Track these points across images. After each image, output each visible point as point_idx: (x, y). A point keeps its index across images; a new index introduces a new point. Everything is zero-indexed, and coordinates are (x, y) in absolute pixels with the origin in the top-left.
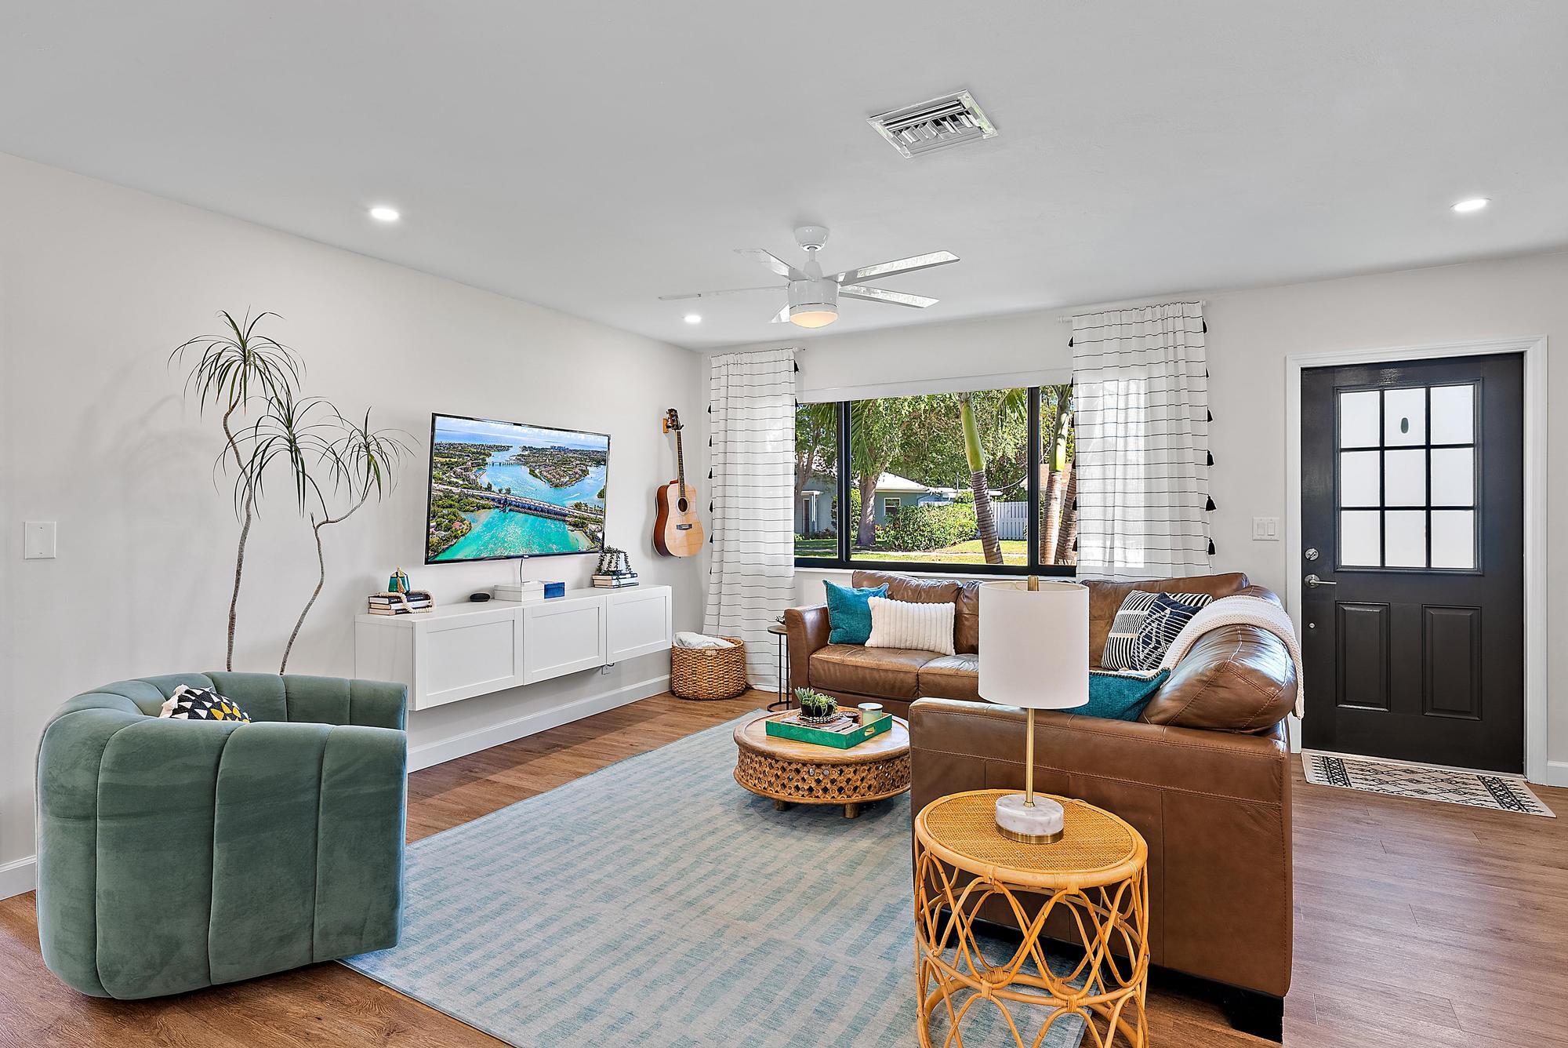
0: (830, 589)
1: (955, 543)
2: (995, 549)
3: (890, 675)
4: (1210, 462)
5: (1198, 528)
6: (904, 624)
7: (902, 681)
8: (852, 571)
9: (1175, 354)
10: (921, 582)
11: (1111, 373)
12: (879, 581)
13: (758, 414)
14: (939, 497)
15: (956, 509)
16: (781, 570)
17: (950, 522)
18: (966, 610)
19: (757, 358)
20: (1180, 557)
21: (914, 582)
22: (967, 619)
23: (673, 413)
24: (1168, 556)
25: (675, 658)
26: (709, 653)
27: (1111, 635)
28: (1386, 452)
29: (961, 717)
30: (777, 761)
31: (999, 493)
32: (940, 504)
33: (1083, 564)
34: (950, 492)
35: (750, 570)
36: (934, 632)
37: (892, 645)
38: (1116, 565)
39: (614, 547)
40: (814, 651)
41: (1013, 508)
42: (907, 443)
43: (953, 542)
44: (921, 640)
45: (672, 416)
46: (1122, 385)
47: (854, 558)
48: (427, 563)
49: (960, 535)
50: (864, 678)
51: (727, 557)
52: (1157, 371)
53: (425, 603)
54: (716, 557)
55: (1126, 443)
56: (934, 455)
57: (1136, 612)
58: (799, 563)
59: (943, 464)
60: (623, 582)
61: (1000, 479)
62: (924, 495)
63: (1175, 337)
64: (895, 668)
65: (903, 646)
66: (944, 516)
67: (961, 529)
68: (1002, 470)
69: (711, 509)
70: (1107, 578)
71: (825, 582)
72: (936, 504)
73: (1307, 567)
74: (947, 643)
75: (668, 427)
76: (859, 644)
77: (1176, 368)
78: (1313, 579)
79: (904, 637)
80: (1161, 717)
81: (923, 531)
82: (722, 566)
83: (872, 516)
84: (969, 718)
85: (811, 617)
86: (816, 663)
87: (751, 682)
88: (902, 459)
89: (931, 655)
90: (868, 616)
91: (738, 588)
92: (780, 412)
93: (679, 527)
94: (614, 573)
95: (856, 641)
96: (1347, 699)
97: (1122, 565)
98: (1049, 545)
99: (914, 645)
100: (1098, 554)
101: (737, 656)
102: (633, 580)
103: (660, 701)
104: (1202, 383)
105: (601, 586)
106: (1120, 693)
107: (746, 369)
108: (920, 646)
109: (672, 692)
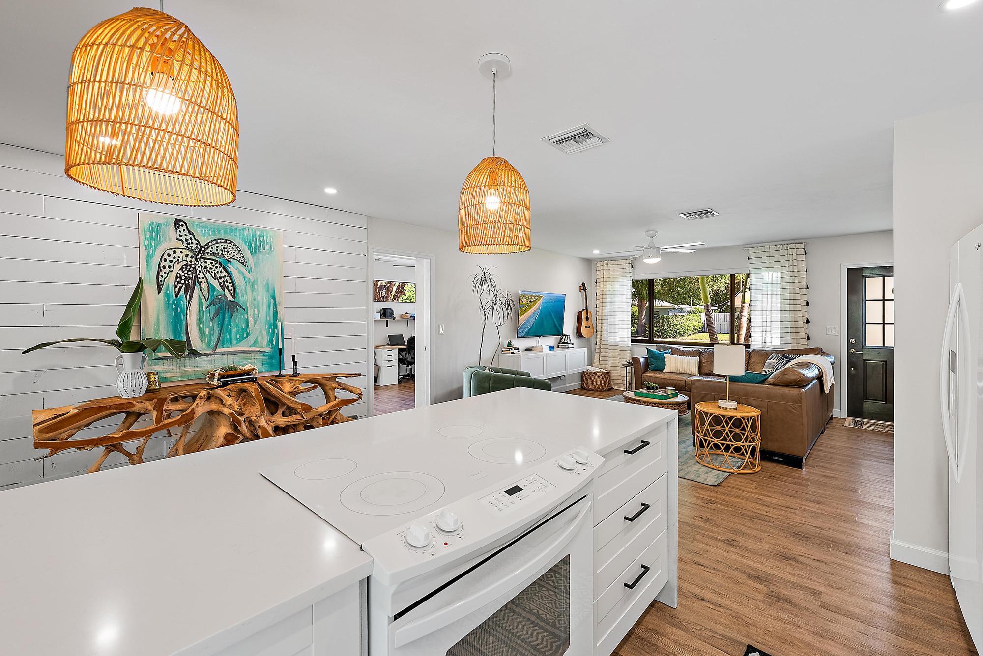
0: (649, 350)
1: (690, 335)
2: (715, 337)
3: (675, 381)
4: (808, 304)
5: (802, 330)
6: (679, 364)
7: (679, 384)
8: (656, 345)
9: (793, 263)
10: (685, 349)
11: (765, 270)
12: (668, 348)
13: (616, 284)
14: (681, 310)
15: (691, 317)
16: (625, 344)
17: (687, 324)
18: (703, 360)
19: (616, 262)
20: (794, 341)
21: (682, 349)
22: (704, 363)
23: (583, 284)
24: (790, 341)
25: (583, 376)
26: (598, 374)
27: (764, 370)
28: (885, 301)
29: (707, 383)
30: (640, 402)
31: (716, 308)
32: (682, 314)
33: (753, 343)
34: (686, 308)
35: (614, 343)
36: (691, 368)
37: (674, 372)
38: (767, 344)
39: (565, 334)
40: (644, 373)
41: (724, 317)
42: (664, 283)
43: (689, 334)
44: (685, 370)
45: (583, 286)
46: (771, 273)
47: (655, 339)
48: (517, 338)
49: (693, 331)
50: (664, 382)
51: (603, 338)
52: (785, 269)
53: (518, 350)
54: (599, 338)
55: (772, 297)
56: (679, 289)
57: (774, 361)
58: (633, 341)
59: (684, 293)
61: (716, 300)
62: (674, 309)
63: (792, 257)
64: (676, 379)
65: (679, 372)
66: (684, 321)
67: (693, 328)
68: (717, 295)
69: (596, 320)
70: (764, 349)
71: (646, 348)
72: (680, 314)
73: (850, 346)
74: (696, 372)
75: (581, 289)
76: (660, 371)
77: (793, 268)
78: (853, 351)
79: (679, 369)
80: (769, 383)
81: (672, 328)
82: (601, 342)
83: (644, 320)
84: (710, 383)
85: (642, 360)
86: (645, 377)
87: (613, 386)
88: (661, 292)
89: (689, 376)
90: (664, 361)
91: (607, 350)
92: (625, 283)
93: (586, 327)
94: (566, 343)
95: (661, 370)
96: (868, 398)
97: (770, 344)
98: (741, 336)
99: (683, 372)
100: (760, 339)
101: (608, 375)
102: (572, 346)
103: (579, 390)
104: (804, 274)
105: (561, 347)
106: (757, 377)
107: (611, 267)
108: (685, 372)
109: (582, 388)
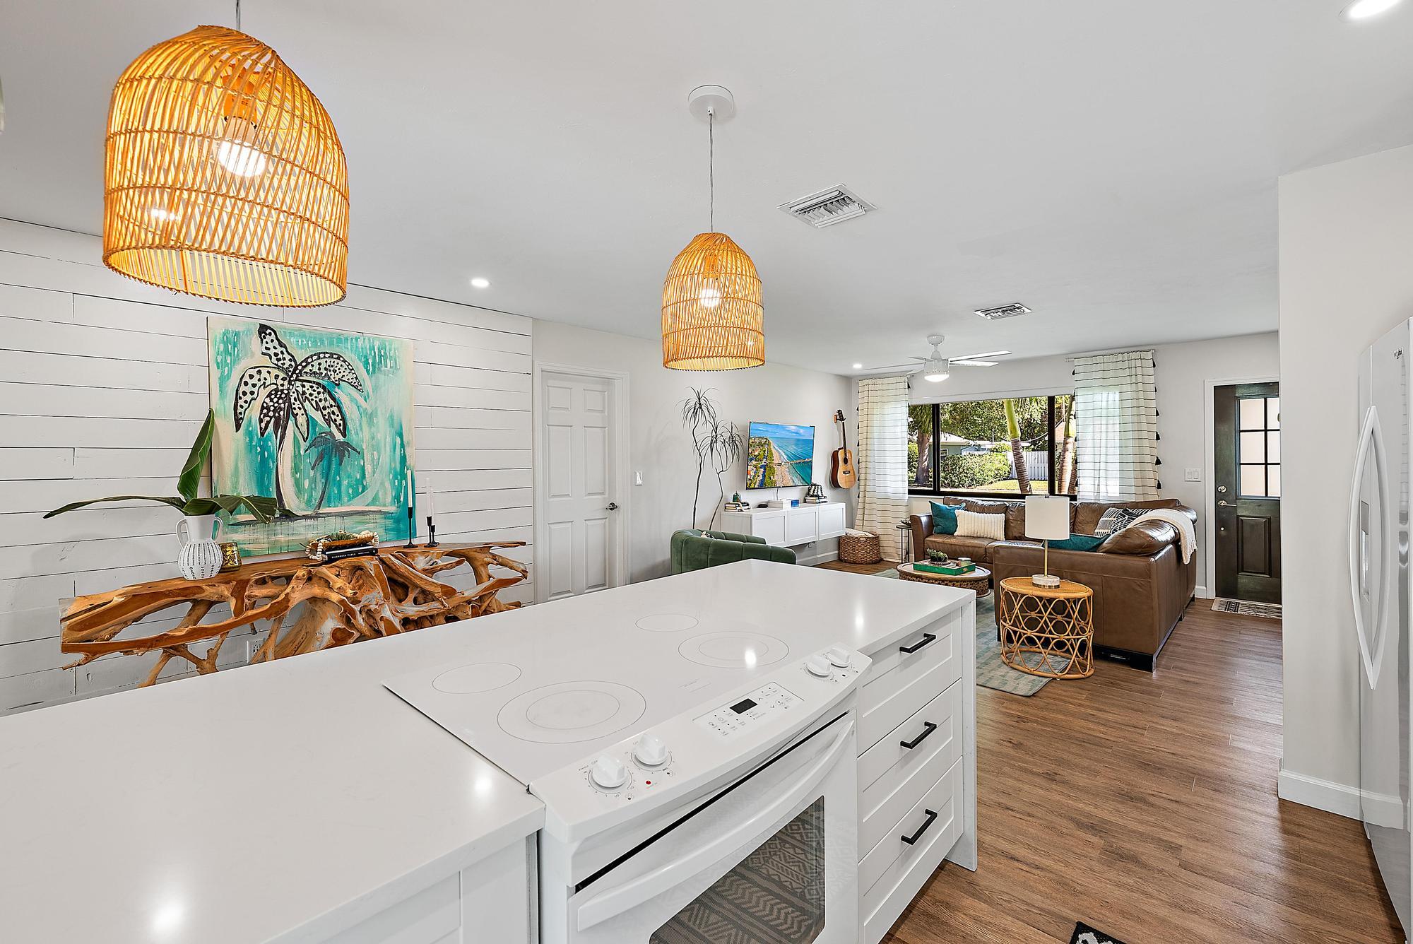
0: (933, 505)
1: (992, 482)
2: (1027, 485)
3: (970, 548)
4: (1158, 438)
5: (1151, 475)
6: (976, 524)
7: (977, 552)
8: (943, 497)
9: (1136, 379)
10: (984, 502)
11: (1097, 390)
12: (960, 502)
13: (886, 411)
14: (979, 448)
15: (993, 458)
16: (900, 496)
17: (988, 467)
18: (1011, 518)
19: (886, 381)
20: (1140, 490)
21: (980, 503)
22: (1012, 523)
23: (840, 412)
24: (1133, 490)
25: (841, 542)
26: (862, 539)
27: (1096, 531)
28: (1268, 432)
29: (1016, 550)
30: (922, 579)
31: (1028, 444)
32: (980, 453)
33: (1081, 493)
34: (986, 444)
35: (883, 496)
36: (993, 529)
37: (969, 535)
38: (1101, 494)
39: (815, 483)
40: (927, 537)
41: (1039, 456)
42: (954, 410)
43: (990, 481)
44: (986, 533)
45: (839, 414)
46: (1105, 395)
47: (942, 490)
48: (747, 489)
49: (996, 476)
50: (956, 550)
51: (868, 489)
52: (1125, 388)
53: (747, 507)
54: (862, 488)
55: (1107, 428)
56: (975, 417)
57: (1111, 519)
58: (911, 492)
59: (982, 424)
60: (821, 500)
61: (1028, 433)
62: (968, 446)
63: (1136, 370)
64: (973, 545)
65: (975, 535)
66: (983, 463)
67: (997, 472)
68: (1029, 426)
69: (859, 463)
70: (1096, 501)
71: (930, 502)
72: (977, 453)
73: (1219, 496)
74: (1001, 535)
75: (837, 419)
76: (950, 534)
77: (1137, 387)
78: (1223, 503)
79: (976, 531)
80: (1104, 550)
81: (967, 473)
82: (865, 494)
83: (926, 462)
84: (1020, 551)
85: (924, 520)
86: (928, 542)
87: (883, 557)
88: (951, 422)
89: (990, 540)
90: (955, 520)
91: (874, 506)
92: (899, 410)
93: (844, 473)
94: (816, 496)
95: (949, 532)
96: (1245, 570)
97: (1105, 494)
98: (1063, 483)
99: (982, 535)
100: (1091, 488)
101: (875, 541)
102: (825, 500)
103: (835, 563)
104: (1153, 395)
105: (809, 502)
106: (1087, 542)
107: (879, 387)
108: (986, 536)
109: (840, 560)
